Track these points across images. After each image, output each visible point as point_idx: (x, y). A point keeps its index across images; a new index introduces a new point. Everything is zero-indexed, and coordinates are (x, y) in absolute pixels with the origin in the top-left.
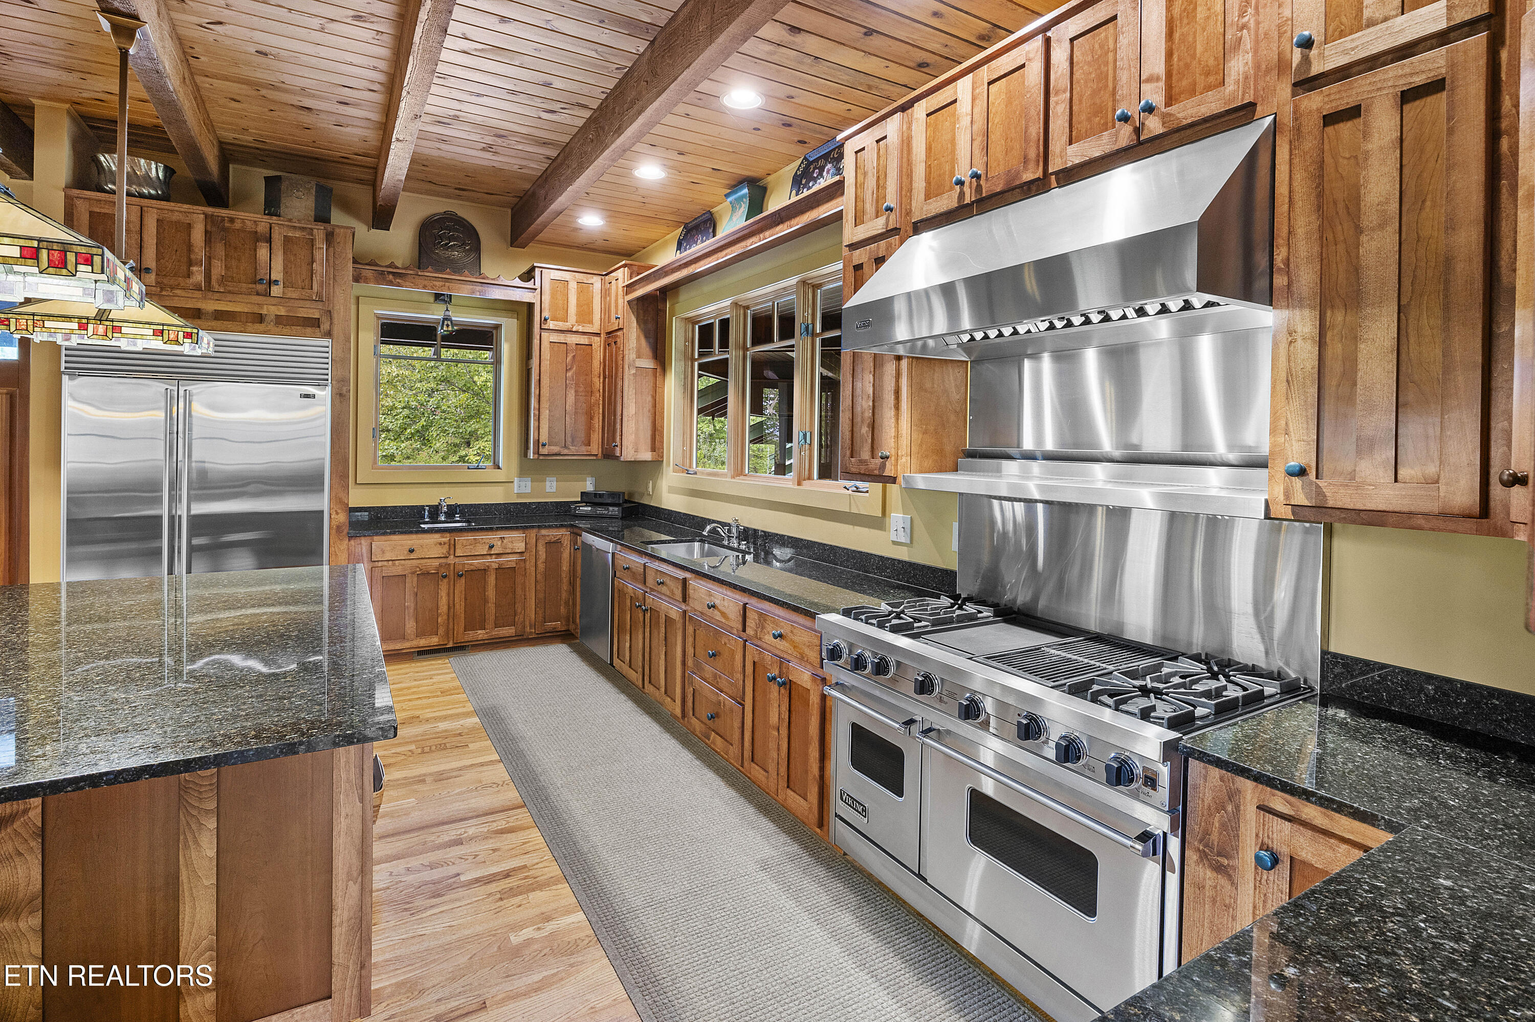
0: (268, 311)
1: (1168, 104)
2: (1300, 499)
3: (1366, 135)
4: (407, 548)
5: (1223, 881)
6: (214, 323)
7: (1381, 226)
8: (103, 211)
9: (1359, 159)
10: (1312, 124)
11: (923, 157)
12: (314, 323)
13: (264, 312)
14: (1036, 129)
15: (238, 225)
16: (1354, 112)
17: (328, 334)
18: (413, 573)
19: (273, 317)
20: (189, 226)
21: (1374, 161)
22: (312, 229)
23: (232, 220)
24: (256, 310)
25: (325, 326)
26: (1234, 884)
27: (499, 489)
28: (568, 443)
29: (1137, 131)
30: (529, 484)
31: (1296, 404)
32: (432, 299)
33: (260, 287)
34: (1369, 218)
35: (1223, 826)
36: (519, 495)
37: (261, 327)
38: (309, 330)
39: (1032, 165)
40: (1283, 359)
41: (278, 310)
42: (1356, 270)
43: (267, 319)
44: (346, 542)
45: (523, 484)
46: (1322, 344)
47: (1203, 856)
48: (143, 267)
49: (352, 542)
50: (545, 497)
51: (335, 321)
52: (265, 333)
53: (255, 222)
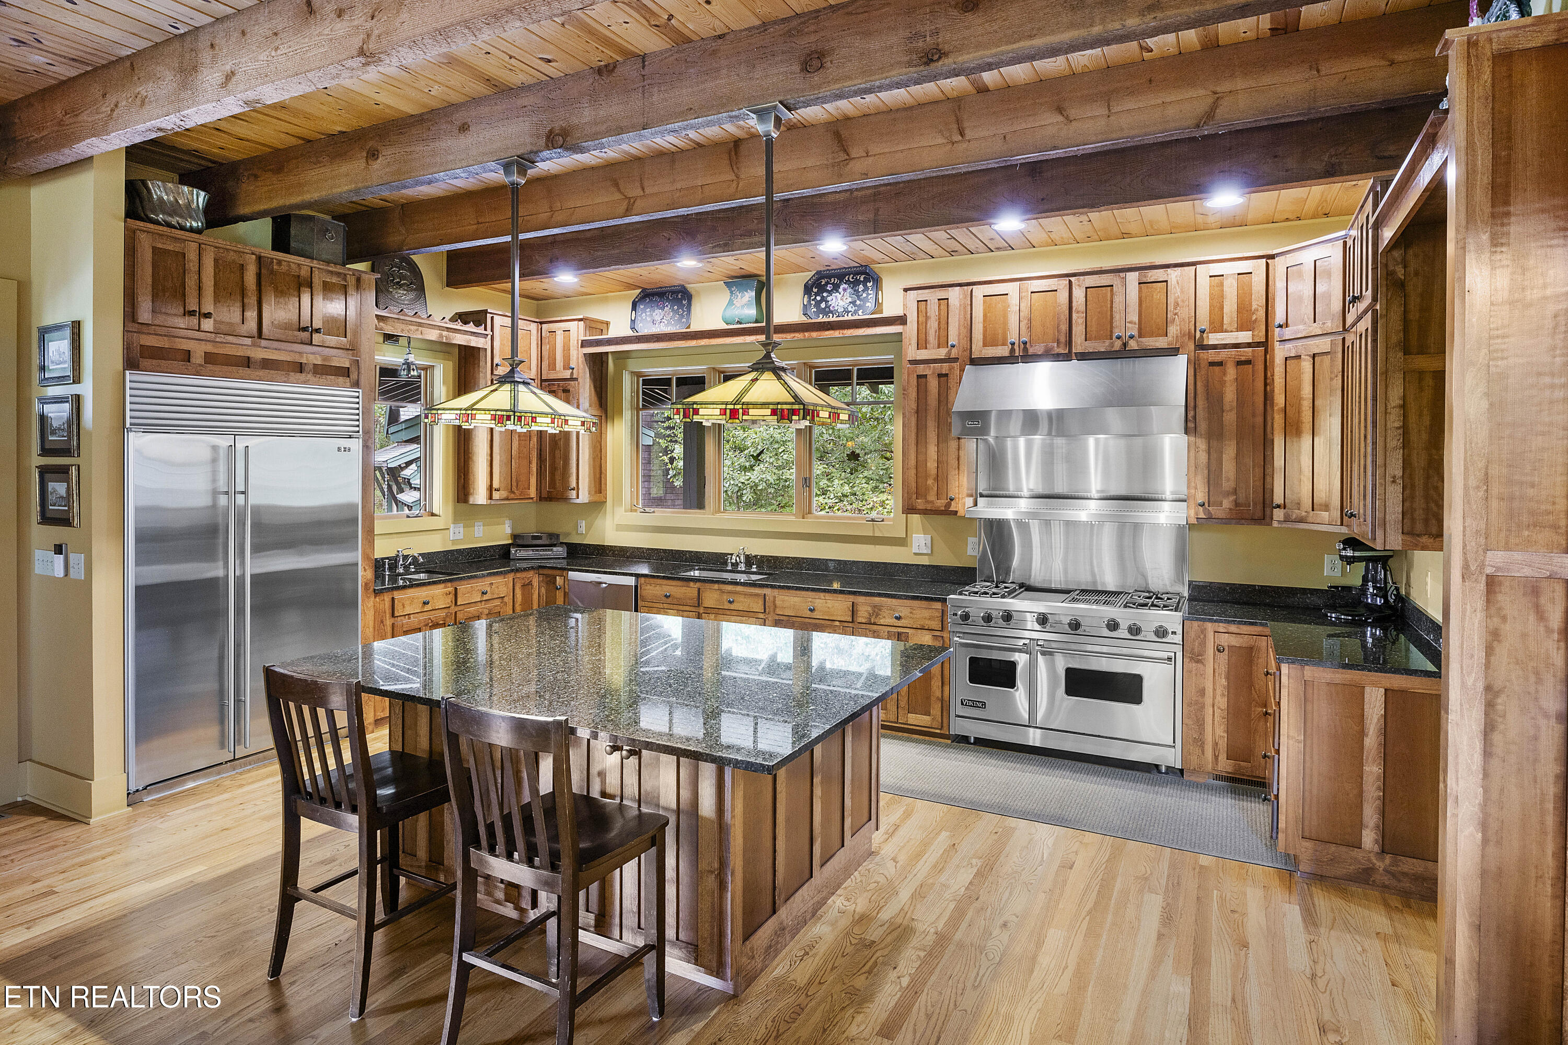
0: (307, 360)
1: (1140, 336)
2: (1202, 515)
3: (1225, 374)
4: (422, 600)
5: (1200, 665)
6: (261, 373)
7: (1231, 410)
8: (165, 247)
9: (1223, 383)
10: (1204, 364)
11: (981, 319)
12: (345, 372)
13: (304, 361)
14: (1064, 327)
15: (284, 268)
16: (1220, 364)
17: (356, 384)
18: (426, 625)
19: (311, 367)
20: (242, 267)
21: (1227, 384)
22: (345, 275)
23: (280, 262)
24: (297, 358)
25: (354, 376)
26: (1205, 665)
27: (437, 537)
28: (514, 488)
29: (1125, 345)
30: (462, 530)
31: (1199, 477)
32: (381, 339)
33: (305, 335)
34: (1227, 407)
35: (1200, 644)
36: (454, 542)
37: (302, 377)
38: (341, 380)
39: (1062, 345)
40: (1192, 458)
41: (316, 359)
42: (1221, 425)
43: (307, 369)
44: (372, 599)
45: (457, 530)
46: (1209, 453)
47: (1191, 659)
48: (203, 311)
49: (377, 599)
50: (477, 543)
51: (362, 371)
52: (305, 383)
53: (299, 265)
